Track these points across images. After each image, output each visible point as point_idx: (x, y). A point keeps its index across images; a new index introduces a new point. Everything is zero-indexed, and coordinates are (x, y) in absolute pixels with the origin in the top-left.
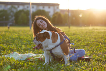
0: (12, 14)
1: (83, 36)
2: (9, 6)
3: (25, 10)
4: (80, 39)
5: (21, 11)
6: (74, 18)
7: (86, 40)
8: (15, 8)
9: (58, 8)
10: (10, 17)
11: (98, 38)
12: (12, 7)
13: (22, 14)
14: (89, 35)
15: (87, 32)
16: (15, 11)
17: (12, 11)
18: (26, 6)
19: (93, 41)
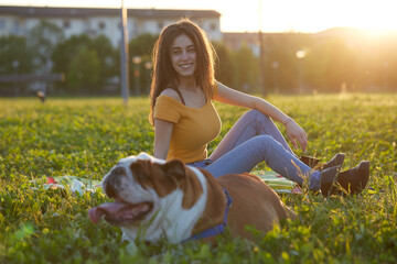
0: (42, 50)
1: (324, 120)
2: (32, 24)
3: (92, 37)
4: (316, 129)
5: (75, 41)
6: (275, 65)
7: (338, 133)
8: (54, 29)
9: (214, 27)
10: (37, 61)
11: (380, 127)
12: (44, 25)
13: (83, 49)
14: (345, 118)
15: (335, 110)
16: (54, 39)
17: (44, 42)
18: (94, 23)
19: (364, 137)
